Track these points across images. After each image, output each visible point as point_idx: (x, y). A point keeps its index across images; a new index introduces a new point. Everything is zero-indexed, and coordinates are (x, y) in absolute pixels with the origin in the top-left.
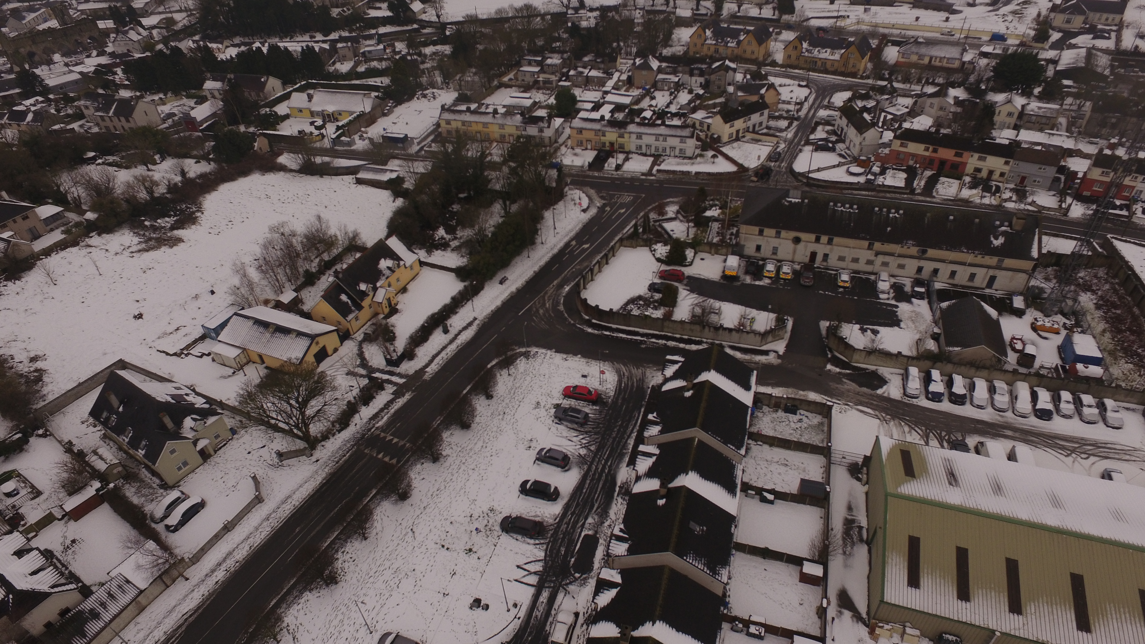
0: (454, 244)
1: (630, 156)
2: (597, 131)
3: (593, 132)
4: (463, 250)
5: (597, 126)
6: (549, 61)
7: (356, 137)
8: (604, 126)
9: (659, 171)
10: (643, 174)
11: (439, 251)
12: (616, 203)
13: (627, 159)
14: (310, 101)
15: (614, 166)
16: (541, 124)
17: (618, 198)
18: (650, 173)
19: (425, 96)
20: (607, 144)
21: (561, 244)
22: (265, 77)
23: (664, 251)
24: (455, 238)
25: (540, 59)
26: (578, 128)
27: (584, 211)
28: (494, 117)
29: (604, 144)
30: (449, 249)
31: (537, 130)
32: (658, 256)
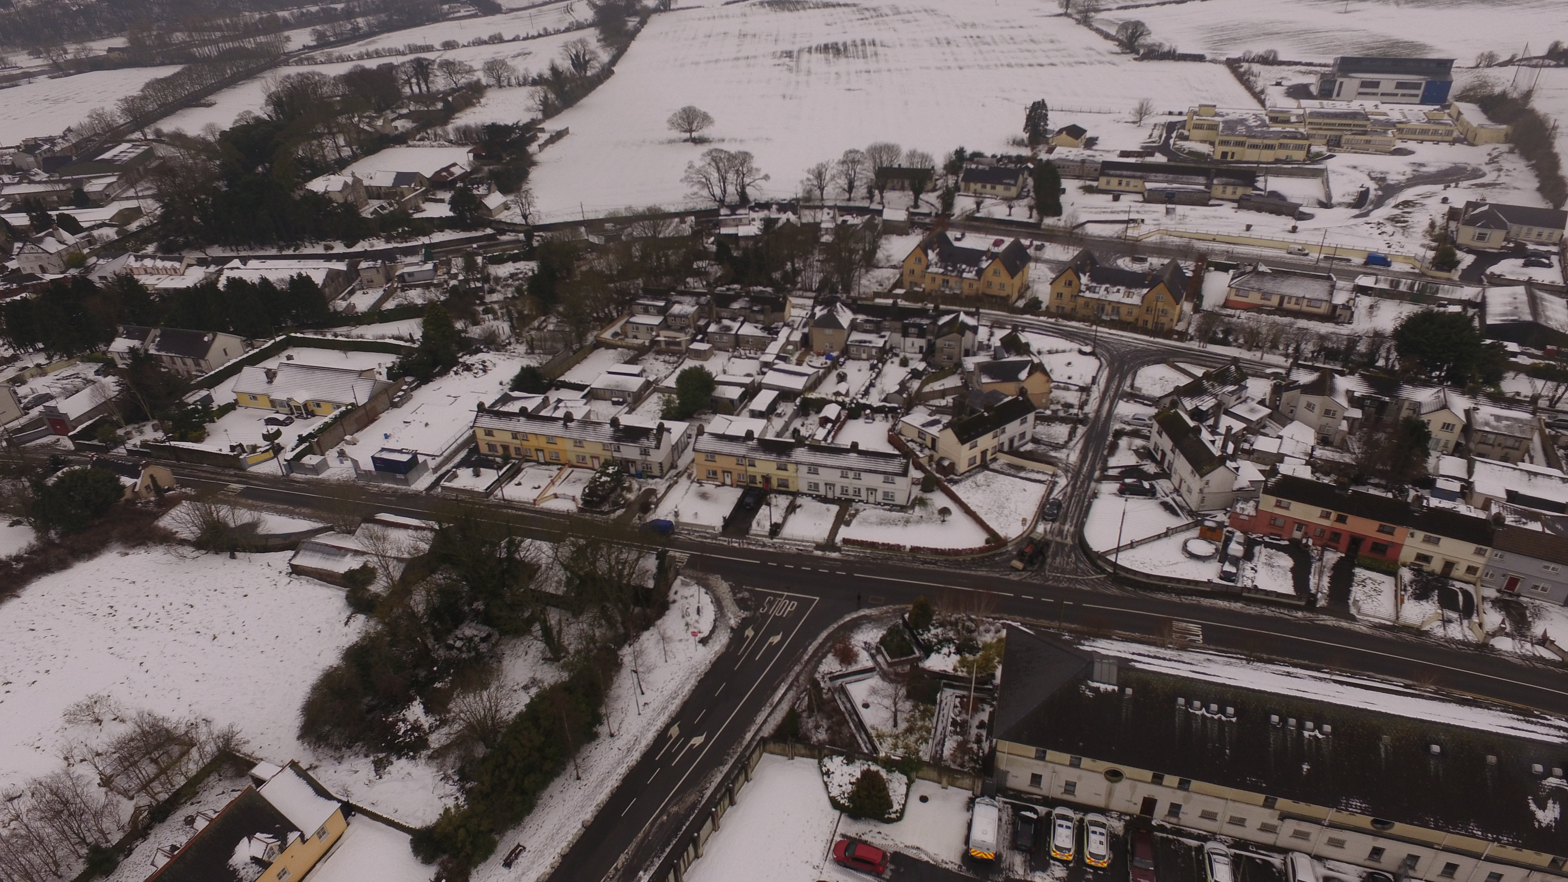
0: (436, 740)
1: (799, 501)
2: (740, 458)
3: (734, 460)
4: (451, 760)
5: (739, 449)
6: (676, 309)
7: (332, 455)
8: (753, 449)
9: (846, 541)
10: (819, 547)
11: (403, 761)
12: (766, 616)
13: (792, 509)
14: (270, 381)
15: (768, 527)
16: (645, 442)
17: (771, 603)
18: (829, 545)
19: (468, 368)
20: (759, 479)
21: (650, 737)
22: (211, 335)
23: (847, 779)
24: (443, 723)
25: (662, 304)
26: (707, 452)
27: (704, 641)
28: (565, 425)
29: (753, 478)
30: (425, 753)
31: (638, 451)
32: (835, 792)
